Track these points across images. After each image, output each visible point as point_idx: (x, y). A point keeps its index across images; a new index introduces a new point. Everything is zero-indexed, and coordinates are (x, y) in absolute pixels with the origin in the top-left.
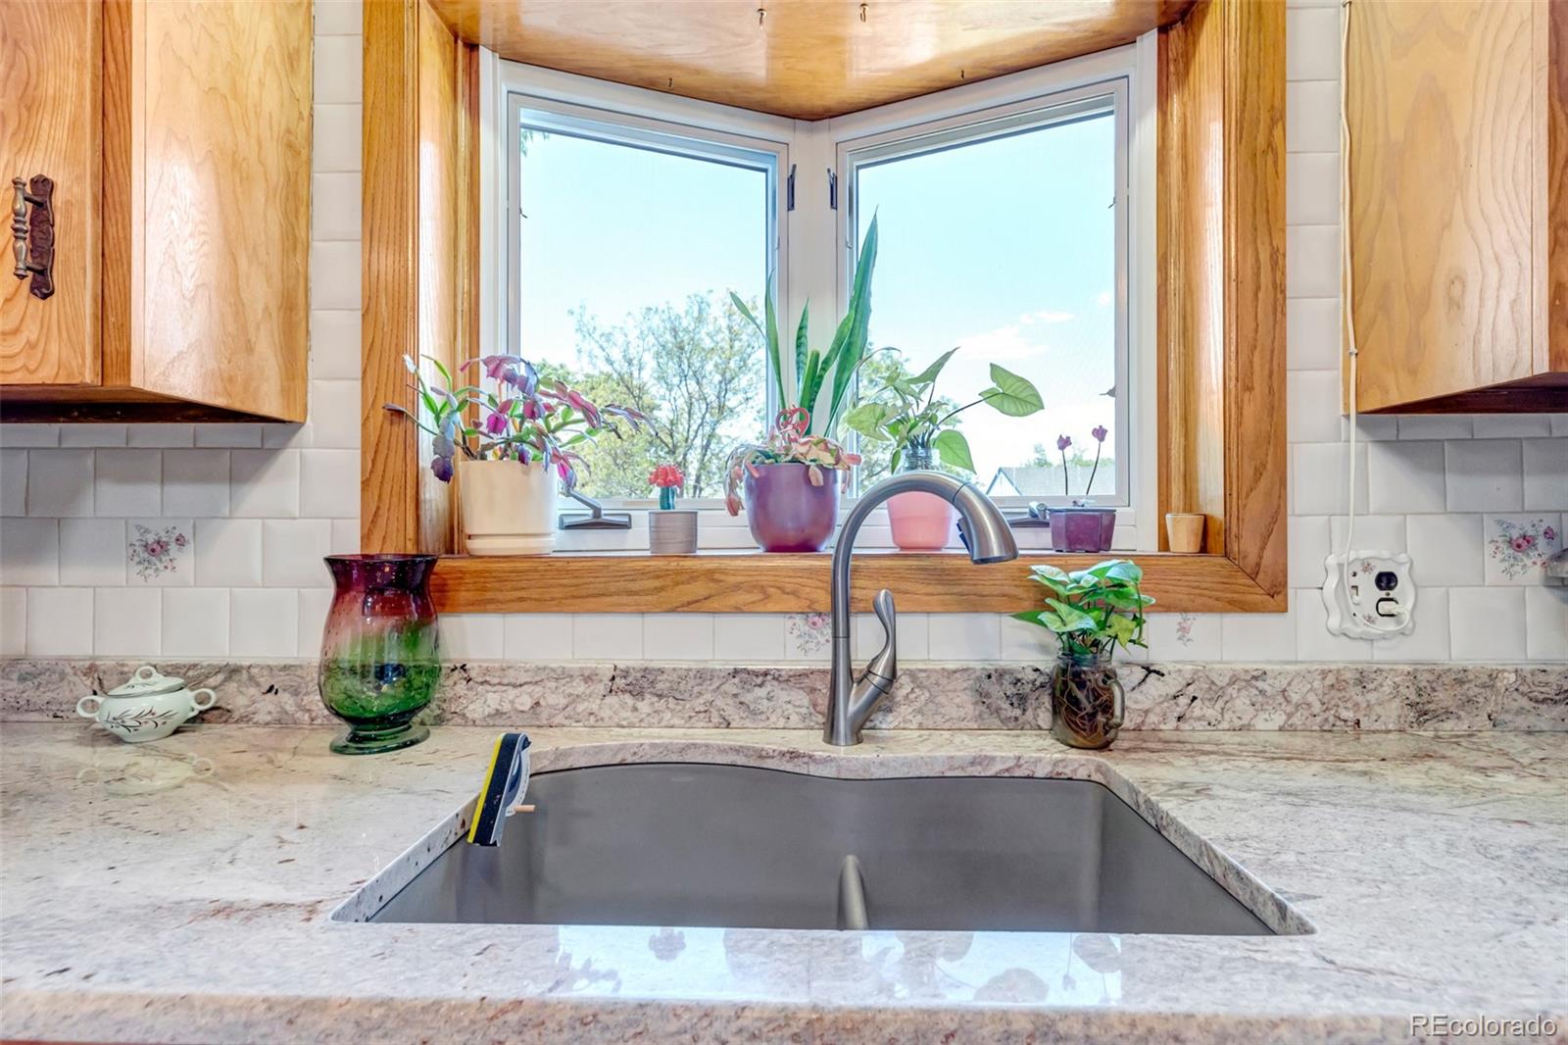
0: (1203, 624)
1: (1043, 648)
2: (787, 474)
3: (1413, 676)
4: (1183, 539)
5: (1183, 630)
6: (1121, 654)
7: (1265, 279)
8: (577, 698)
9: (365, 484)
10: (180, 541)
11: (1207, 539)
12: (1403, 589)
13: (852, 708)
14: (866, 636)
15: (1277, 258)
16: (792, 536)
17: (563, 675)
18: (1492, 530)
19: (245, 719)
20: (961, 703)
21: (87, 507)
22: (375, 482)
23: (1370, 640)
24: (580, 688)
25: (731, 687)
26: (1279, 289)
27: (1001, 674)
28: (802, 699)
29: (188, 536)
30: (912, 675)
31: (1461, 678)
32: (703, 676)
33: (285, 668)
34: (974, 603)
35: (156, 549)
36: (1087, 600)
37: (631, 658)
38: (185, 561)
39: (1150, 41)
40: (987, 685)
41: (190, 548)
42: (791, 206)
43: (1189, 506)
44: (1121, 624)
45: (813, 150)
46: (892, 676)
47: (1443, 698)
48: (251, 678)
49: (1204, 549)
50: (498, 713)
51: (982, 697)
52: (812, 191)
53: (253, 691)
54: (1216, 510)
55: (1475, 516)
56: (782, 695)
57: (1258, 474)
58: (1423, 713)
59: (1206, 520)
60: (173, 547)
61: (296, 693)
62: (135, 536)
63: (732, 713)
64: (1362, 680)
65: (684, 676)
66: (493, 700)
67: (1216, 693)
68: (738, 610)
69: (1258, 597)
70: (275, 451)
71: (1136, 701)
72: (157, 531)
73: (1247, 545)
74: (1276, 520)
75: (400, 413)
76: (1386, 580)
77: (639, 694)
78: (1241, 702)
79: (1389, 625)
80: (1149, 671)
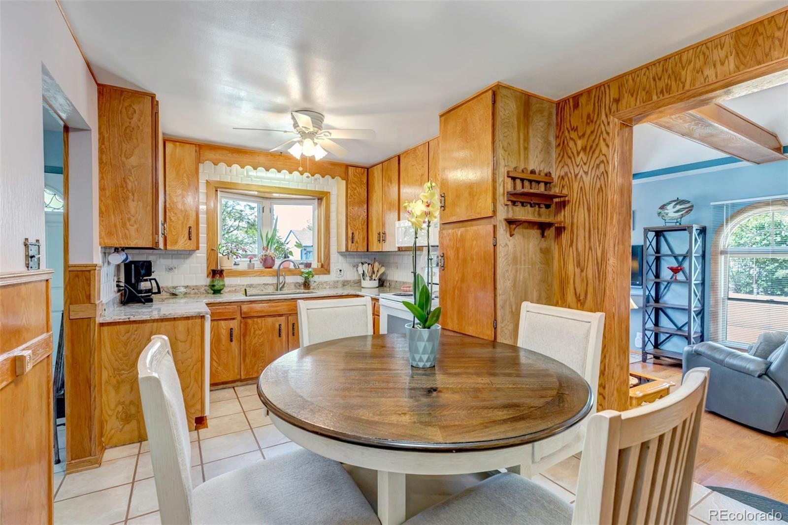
0: (321, 276)
1: (302, 280)
2: (269, 258)
3: (343, 281)
4: (320, 267)
5: (319, 277)
6: (311, 279)
7: (328, 235)
8: (241, 288)
9: (207, 260)
10: (175, 268)
11: (322, 266)
12: (342, 272)
13: (280, 286)
14: (281, 279)
15: (329, 233)
16: (269, 266)
17: (240, 285)
18: (351, 265)
19: (189, 294)
20: (293, 286)
21: (158, 262)
22: (209, 260)
23: (339, 277)
24: (242, 287)
25: (263, 286)
26: (329, 237)
27: (297, 283)
28: (273, 287)
29: (176, 266)
30: (287, 284)
31: (347, 281)
32: (259, 285)
33: (196, 286)
34: (294, 275)
35: (171, 269)
36: (307, 273)
37: (249, 283)
38: (176, 271)
39: (317, 200)
40: (297, 285)
41: (176, 269)
42: (263, 212)
43: (321, 262)
44: (311, 276)
45: (266, 203)
46: (284, 283)
47: (345, 284)
48: (190, 288)
49: (322, 267)
50: (230, 291)
51: (295, 286)
52: (267, 210)
53: (190, 290)
54: (323, 263)
55: (350, 263)
56: (270, 286)
57: (327, 258)
58: (344, 285)
59: (322, 264)
60: (174, 269)
61: (198, 289)
62: (167, 267)
63: (263, 289)
64: (338, 282)
65: (256, 285)
66: (229, 289)
67: (322, 284)
68: (264, 276)
69: (327, 273)
70: (191, 255)
71: (312, 285)
72: (171, 266)
73: (326, 267)
74: (329, 264)
75: (213, 250)
76: (340, 271)
77: (250, 287)
78: (325, 285)
79: (341, 276)
80: (315, 282)
